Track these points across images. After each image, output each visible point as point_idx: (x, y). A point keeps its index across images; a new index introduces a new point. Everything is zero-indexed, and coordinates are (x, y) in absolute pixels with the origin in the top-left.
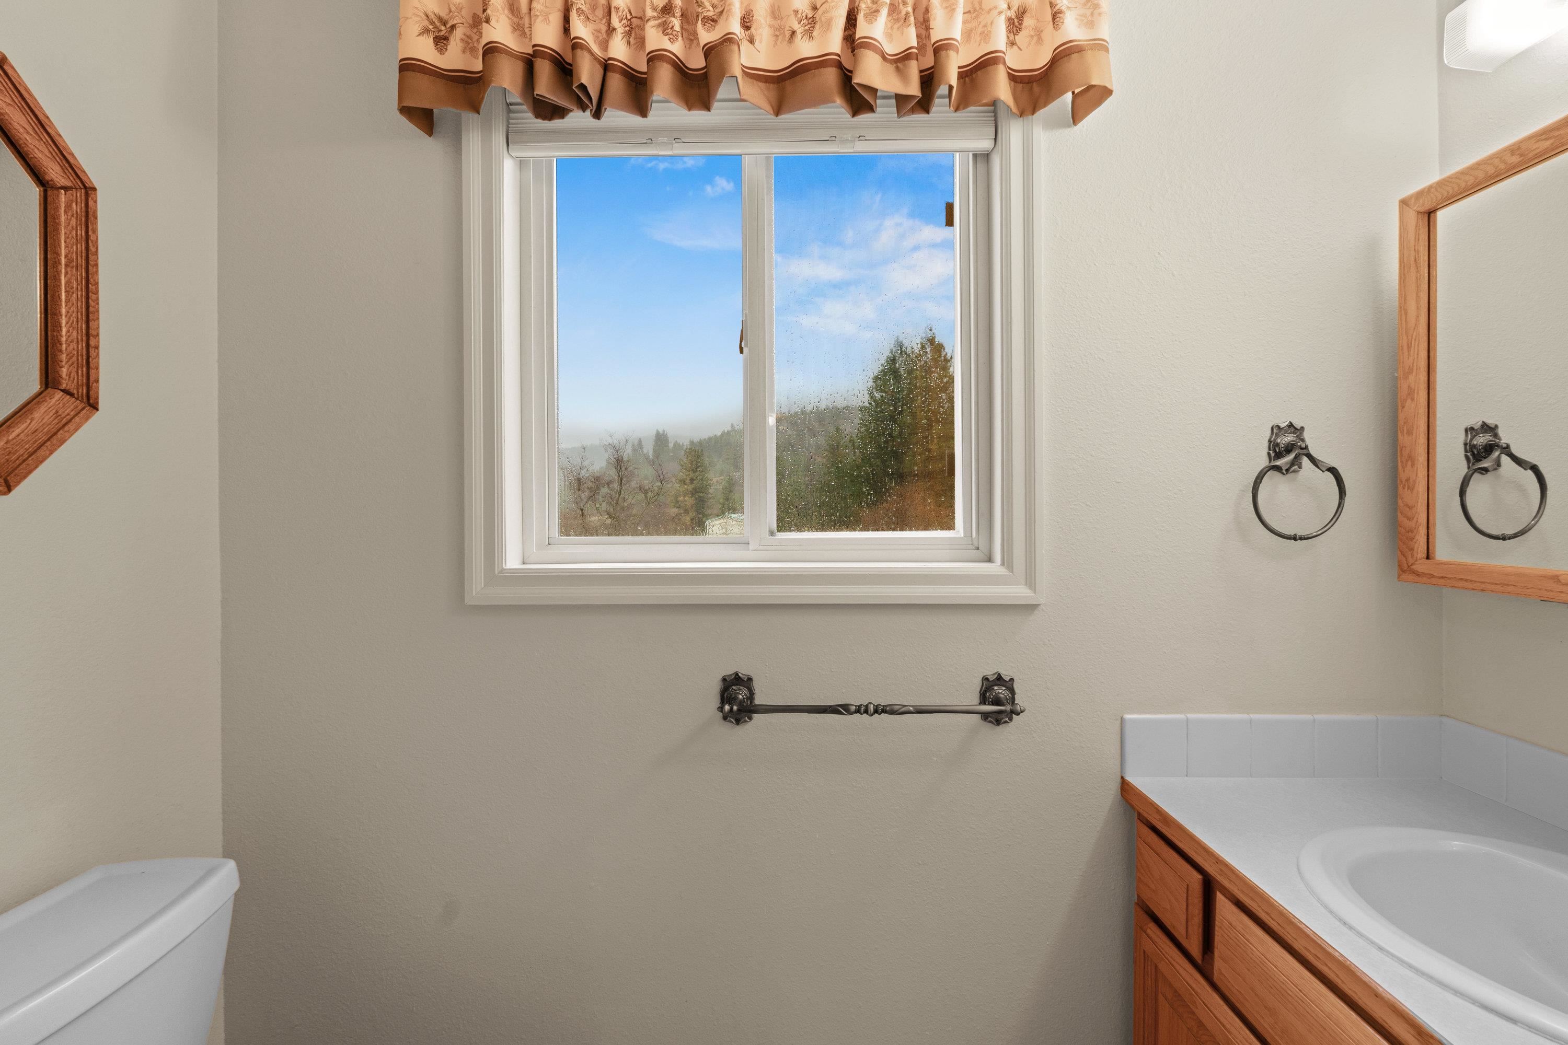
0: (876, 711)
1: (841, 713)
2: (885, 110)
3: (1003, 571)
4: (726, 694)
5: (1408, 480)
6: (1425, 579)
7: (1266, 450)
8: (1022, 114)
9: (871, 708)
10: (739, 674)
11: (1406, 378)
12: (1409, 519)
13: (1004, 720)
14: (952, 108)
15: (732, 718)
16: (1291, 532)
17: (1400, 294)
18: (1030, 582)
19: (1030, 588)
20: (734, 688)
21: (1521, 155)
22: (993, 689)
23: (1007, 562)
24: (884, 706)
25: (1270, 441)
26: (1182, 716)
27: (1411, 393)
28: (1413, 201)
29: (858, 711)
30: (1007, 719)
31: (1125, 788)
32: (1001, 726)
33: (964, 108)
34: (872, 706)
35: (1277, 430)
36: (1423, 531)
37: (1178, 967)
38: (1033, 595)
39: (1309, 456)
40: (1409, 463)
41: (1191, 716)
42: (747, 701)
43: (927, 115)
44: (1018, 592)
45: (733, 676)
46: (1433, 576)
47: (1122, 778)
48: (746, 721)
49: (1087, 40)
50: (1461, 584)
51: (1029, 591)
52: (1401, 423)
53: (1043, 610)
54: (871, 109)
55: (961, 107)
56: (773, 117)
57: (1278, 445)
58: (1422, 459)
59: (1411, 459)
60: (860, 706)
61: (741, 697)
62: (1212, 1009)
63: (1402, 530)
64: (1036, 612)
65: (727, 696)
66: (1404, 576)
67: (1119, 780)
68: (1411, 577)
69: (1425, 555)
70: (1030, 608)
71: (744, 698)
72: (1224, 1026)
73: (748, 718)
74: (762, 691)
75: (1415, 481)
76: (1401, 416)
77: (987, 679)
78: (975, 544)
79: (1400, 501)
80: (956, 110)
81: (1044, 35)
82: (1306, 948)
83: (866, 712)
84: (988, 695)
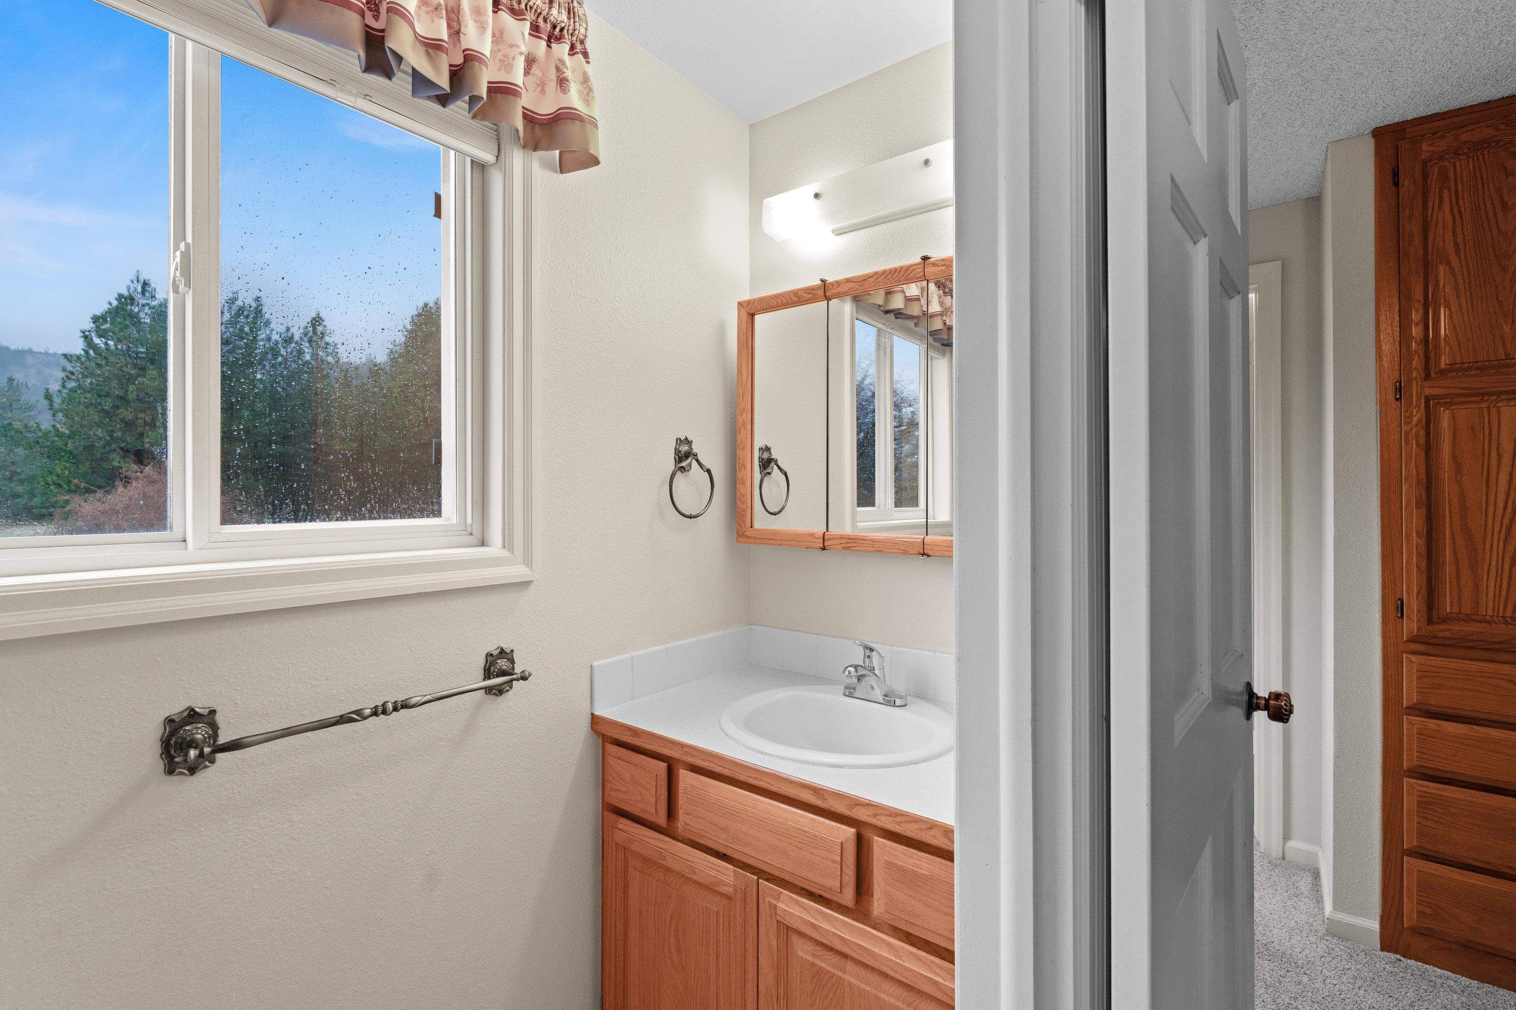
0: (395, 709)
1: (355, 720)
2: (402, 83)
3: (505, 553)
4: (174, 739)
5: (742, 479)
6: (752, 540)
7: (674, 455)
8: (524, 147)
9: (390, 706)
10: (197, 709)
11: (741, 415)
12: (743, 503)
13: (506, 689)
14: (470, 115)
15: (184, 768)
16: (687, 513)
17: (738, 361)
18: (528, 561)
19: (528, 566)
20: (187, 728)
21: (798, 298)
22: (497, 663)
23: (507, 543)
24: (402, 701)
25: (676, 449)
26: (628, 656)
27: (744, 424)
28: (745, 305)
29: (375, 713)
30: (508, 688)
31: (595, 720)
32: (503, 695)
33: (481, 120)
34: (390, 704)
35: (679, 441)
36: (749, 510)
37: (648, 840)
38: (530, 572)
39: (697, 461)
40: (743, 468)
41: (635, 653)
42: (210, 741)
43: (441, 108)
44: (517, 571)
45: (187, 713)
46: (756, 538)
47: (592, 714)
48: (206, 767)
49: (586, 114)
50: (771, 541)
51: (527, 569)
52: (739, 442)
53: (536, 585)
54: (388, 74)
55: (479, 117)
56: (266, 26)
57: (680, 451)
58: (749, 466)
59: (744, 465)
60: (376, 707)
61: (199, 736)
62: (678, 854)
63: (739, 510)
64: (530, 588)
65: (175, 742)
66: (741, 539)
67: (590, 716)
68: (745, 539)
69: (750, 526)
70: (526, 584)
71: (205, 738)
72: (688, 861)
73: (210, 762)
74: (229, 723)
75: (746, 480)
76: (739, 438)
77: (492, 655)
78: (469, 530)
79: (738, 492)
80: (474, 117)
81: (547, 88)
82: (748, 776)
83: (384, 712)
84: (492, 669)
